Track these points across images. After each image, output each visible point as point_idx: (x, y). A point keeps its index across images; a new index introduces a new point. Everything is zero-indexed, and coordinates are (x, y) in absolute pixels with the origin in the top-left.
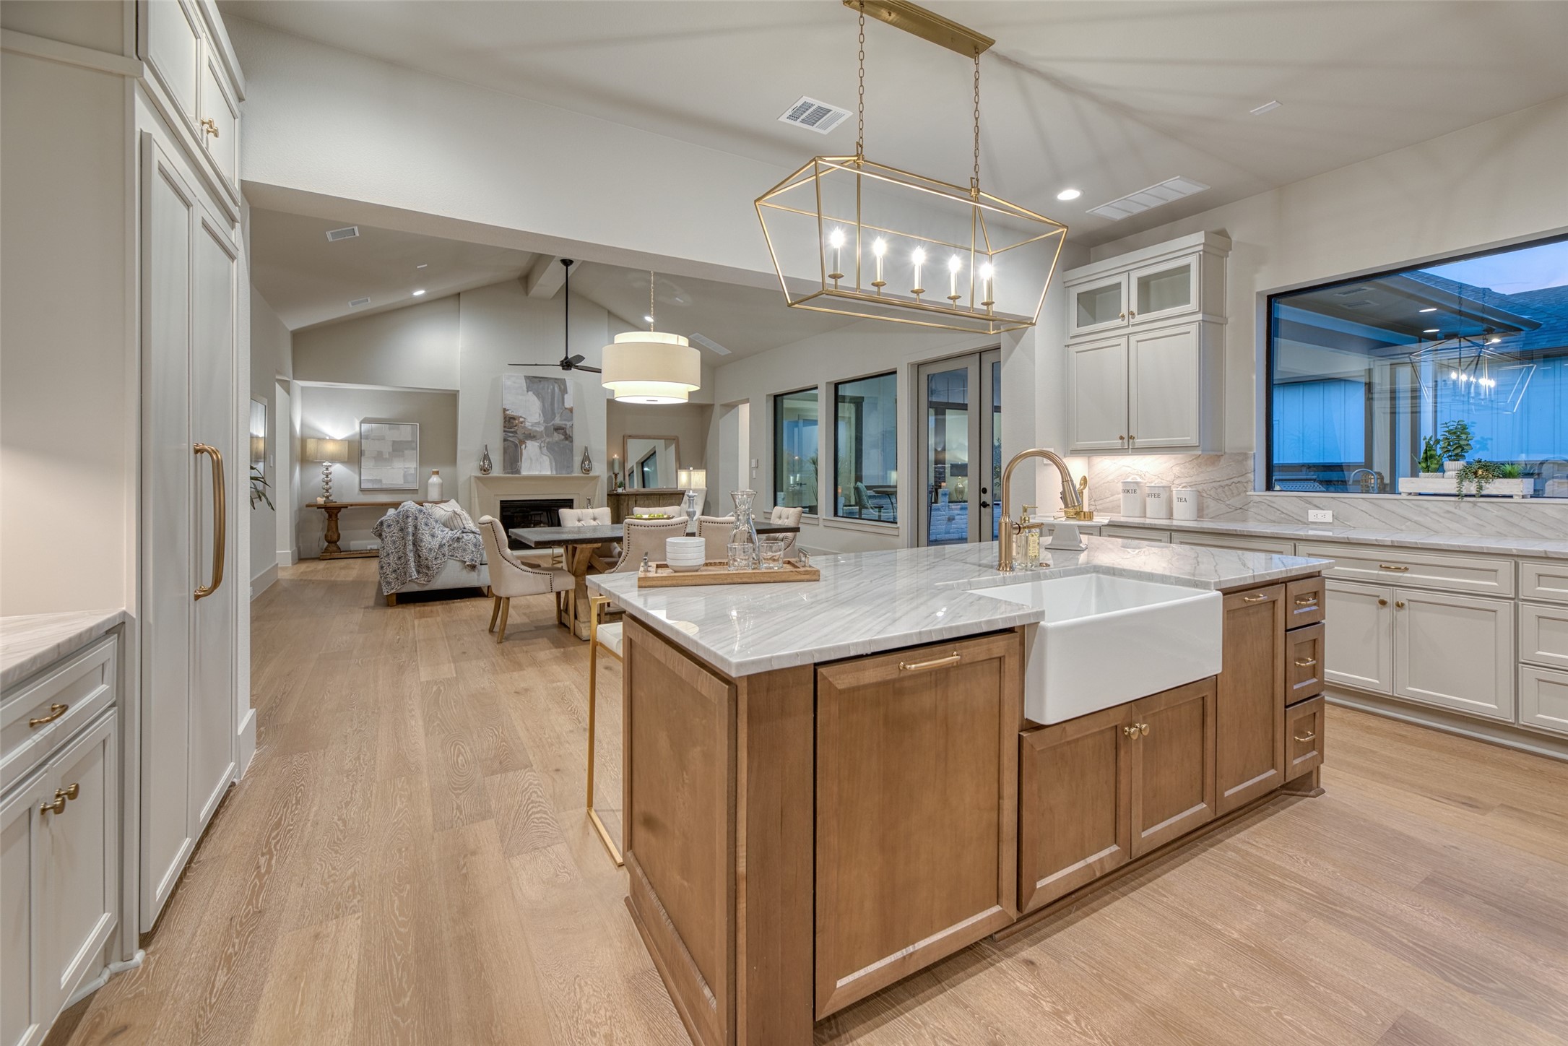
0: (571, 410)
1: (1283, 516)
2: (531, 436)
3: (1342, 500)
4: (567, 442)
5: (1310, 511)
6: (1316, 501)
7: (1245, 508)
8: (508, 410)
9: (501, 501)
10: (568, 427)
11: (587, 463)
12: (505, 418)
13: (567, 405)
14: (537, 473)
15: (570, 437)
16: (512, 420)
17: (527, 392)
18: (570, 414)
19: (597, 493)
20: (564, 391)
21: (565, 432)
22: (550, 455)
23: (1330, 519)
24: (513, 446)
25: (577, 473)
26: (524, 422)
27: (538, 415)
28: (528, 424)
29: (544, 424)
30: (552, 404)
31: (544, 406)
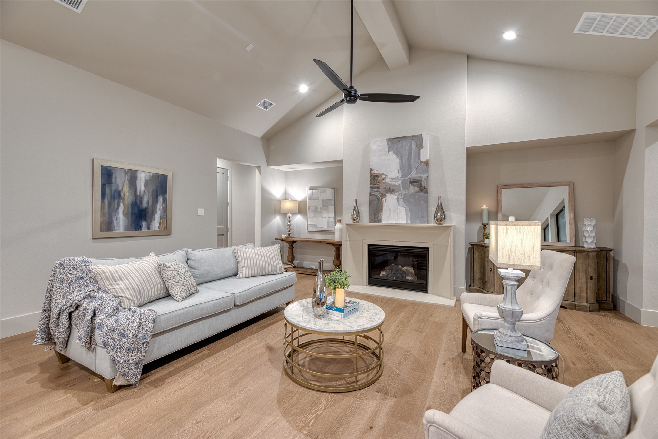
0: (427, 163)
2: (391, 190)
4: (422, 193)
8: (373, 170)
9: (369, 245)
10: (423, 179)
11: (439, 213)
12: (371, 176)
13: (423, 159)
14: (394, 222)
15: (425, 188)
16: (376, 178)
17: (389, 152)
18: (426, 167)
19: (449, 244)
20: (420, 146)
21: (421, 184)
22: (406, 207)
24: (377, 199)
25: (433, 223)
26: (385, 178)
27: (396, 171)
28: (388, 180)
29: (402, 179)
30: (409, 159)
31: (402, 162)
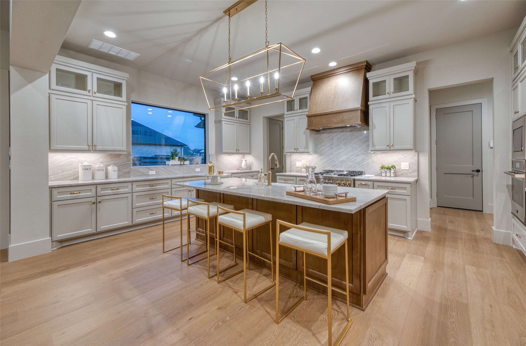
1: (142, 174)
3: (158, 168)
5: (150, 171)
6: (151, 168)
7: (129, 172)
23: (155, 173)
